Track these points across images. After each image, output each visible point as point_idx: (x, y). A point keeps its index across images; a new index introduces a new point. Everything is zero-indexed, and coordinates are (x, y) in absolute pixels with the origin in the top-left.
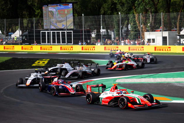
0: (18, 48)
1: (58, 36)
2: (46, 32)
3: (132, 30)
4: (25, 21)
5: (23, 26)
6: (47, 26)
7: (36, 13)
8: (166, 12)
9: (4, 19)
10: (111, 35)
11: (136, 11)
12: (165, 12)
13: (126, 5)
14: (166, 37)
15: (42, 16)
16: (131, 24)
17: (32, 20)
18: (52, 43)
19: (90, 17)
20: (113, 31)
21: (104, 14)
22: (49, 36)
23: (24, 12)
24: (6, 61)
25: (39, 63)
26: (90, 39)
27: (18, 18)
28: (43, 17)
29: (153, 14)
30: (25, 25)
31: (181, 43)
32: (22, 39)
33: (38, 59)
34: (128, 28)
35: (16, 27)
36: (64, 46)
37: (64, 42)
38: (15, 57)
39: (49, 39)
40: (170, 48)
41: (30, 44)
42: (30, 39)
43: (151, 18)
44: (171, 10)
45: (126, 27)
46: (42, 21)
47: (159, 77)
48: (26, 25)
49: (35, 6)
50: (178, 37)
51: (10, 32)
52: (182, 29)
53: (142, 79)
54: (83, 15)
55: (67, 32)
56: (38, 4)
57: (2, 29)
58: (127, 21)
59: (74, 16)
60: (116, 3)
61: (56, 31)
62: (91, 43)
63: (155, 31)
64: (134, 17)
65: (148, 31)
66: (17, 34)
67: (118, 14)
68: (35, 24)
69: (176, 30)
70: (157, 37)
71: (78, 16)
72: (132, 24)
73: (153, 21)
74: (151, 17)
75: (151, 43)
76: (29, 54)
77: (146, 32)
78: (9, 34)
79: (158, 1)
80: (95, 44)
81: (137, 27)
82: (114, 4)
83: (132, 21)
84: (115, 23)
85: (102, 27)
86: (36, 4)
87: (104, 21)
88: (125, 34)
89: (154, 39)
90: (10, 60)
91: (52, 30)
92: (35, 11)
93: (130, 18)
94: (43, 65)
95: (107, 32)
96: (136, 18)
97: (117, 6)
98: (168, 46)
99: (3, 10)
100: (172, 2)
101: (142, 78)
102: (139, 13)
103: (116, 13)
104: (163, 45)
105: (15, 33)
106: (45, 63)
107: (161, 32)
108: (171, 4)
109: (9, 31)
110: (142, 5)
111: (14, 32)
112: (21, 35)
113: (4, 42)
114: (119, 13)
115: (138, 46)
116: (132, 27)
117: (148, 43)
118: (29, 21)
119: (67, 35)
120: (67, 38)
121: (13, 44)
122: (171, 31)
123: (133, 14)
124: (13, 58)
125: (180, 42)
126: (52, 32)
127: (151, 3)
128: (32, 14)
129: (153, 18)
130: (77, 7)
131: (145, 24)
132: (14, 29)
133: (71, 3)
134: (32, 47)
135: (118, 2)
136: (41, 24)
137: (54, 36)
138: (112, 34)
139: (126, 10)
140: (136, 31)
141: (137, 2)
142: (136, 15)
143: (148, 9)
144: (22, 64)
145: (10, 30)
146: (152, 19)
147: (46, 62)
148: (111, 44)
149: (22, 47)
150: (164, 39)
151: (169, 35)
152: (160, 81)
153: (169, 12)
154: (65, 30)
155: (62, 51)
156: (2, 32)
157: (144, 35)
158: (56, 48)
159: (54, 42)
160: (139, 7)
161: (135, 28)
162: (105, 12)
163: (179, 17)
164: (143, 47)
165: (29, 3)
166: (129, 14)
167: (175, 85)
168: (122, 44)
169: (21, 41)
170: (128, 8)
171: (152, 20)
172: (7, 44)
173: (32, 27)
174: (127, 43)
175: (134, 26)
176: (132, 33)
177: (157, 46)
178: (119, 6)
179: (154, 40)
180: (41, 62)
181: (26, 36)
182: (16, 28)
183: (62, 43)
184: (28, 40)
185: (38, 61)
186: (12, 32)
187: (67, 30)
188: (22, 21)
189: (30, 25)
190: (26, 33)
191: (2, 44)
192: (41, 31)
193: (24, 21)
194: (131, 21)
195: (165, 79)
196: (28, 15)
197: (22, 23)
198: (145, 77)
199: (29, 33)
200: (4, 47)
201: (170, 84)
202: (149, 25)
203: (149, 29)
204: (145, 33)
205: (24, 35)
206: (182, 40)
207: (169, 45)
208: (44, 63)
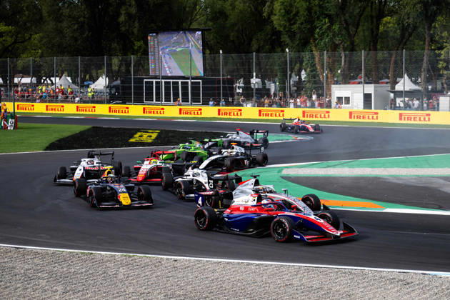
0: (102, 110)
1: (176, 88)
2: (154, 81)
3: (309, 81)
4: (115, 61)
5: (111, 70)
6: (154, 70)
7: (136, 48)
8: (370, 50)
9: (78, 56)
10: (269, 90)
11: (316, 46)
12: (368, 49)
13: (298, 36)
14: (371, 94)
15: (146, 53)
16: (305, 71)
17: (129, 59)
18: (163, 102)
19: (232, 57)
20: (275, 82)
21: (258, 51)
22: (158, 88)
23: (115, 45)
24: (82, 133)
25: (141, 136)
26: (232, 95)
27: (104, 55)
28: (148, 55)
29: (347, 52)
30: (115, 68)
31: (398, 105)
32: (110, 93)
33: (139, 130)
34: (300, 78)
35: (99, 71)
36: (185, 108)
37: (185, 99)
38: (98, 126)
39: (158, 94)
40: (376, 113)
41: (124, 103)
42: (124, 94)
43: (343, 61)
44: (379, 47)
45: (296, 75)
46: (146, 61)
47: (359, 166)
48: (117, 68)
49: (133, 33)
50: (392, 95)
51: (87, 81)
52: (398, 79)
53: (329, 169)
54: (221, 52)
55: (192, 83)
56: (139, 31)
57: (73, 74)
58: (298, 65)
59: (204, 53)
60: (280, 32)
61: (171, 81)
62: (235, 103)
63: (349, 83)
64: (313, 58)
65: (337, 83)
66: (101, 83)
67: (283, 51)
68: (134, 66)
69: (387, 83)
70: (355, 94)
71: (210, 54)
72: (308, 70)
73: (346, 66)
74: (343, 58)
75: (343, 105)
76: (122, 121)
77: (334, 84)
78: (86, 83)
79: (355, 29)
80: (242, 106)
81: (318, 76)
82: (277, 33)
83: (309, 64)
84: (277, 68)
85: (254, 74)
86: (135, 31)
87: (258, 64)
88: (295, 88)
89: (349, 98)
90: (89, 130)
91: (164, 77)
92: (134, 44)
93: (305, 59)
94: (150, 141)
95: (264, 83)
96: (317, 60)
97: (282, 37)
98: (373, 110)
99: (76, 40)
100: (380, 31)
101: (329, 166)
102: (322, 50)
103: (280, 49)
104: (364, 108)
105: (96, 83)
106: (153, 138)
107: (361, 86)
108: (379, 34)
109: (85, 78)
110: (327, 36)
111: (94, 80)
112: (108, 87)
113: (77, 99)
114: (287, 50)
115: (319, 109)
116: (308, 75)
117: (339, 105)
118: (121, 61)
119: (192, 87)
120: (192, 93)
121: (92, 102)
122: (378, 83)
123: (312, 51)
124: (93, 127)
125: (395, 104)
126: (165, 82)
127: (344, 32)
128: (127, 49)
129: (347, 59)
130: (210, 37)
131: (332, 70)
132: (94, 74)
133: (198, 30)
134: (127, 108)
135: (284, 29)
136: (143, 67)
137: (167, 88)
138: (272, 88)
139: (298, 44)
140: (315, 82)
141: (318, 30)
142: (316, 54)
143: (337, 42)
144: (111, 138)
145: (87, 77)
146: (345, 61)
147: (154, 136)
148: (270, 106)
149: (110, 108)
150: (367, 98)
151: (375, 91)
152: (362, 174)
153: (376, 49)
154: (188, 79)
155: (182, 116)
156: (71, 79)
157: (330, 89)
158: (171, 111)
159: (168, 99)
160: (321, 40)
161: (314, 76)
162: (259, 47)
163: (393, 58)
164: (328, 112)
165: (123, 29)
166: (303, 51)
167: (388, 181)
168: (292, 105)
169: (108, 97)
170: (302, 41)
171: (345, 64)
172: (82, 101)
173: (128, 71)
174: (299, 104)
175: (312, 73)
176: (308, 85)
177: (354, 110)
178: (285, 38)
179: (348, 100)
180: (145, 135)
181: (117, 87)
182: (97, 74)
183: (183, 101)
184: (120, 94)
185: (139, 134)
186: (90, 81)
187: (193, 79)
188: (111, 60)
189: (123, 69)
190: (118, 82)
191: (73, 102)
192: (145, 80)
193: (113, 61)
194: (307, 64)
195: (370, 169)
196: (120, 51)
197: (109, 65)
198: (334, 166)
199: (122, 82)
200: (77, 107)
201: (379, 178)
202: (339, 71)
203: (340, 78)
204: (333, 86)
205: (114, 86)
206: (398, 100)
207: (375, 109)
208: (151, 136)
